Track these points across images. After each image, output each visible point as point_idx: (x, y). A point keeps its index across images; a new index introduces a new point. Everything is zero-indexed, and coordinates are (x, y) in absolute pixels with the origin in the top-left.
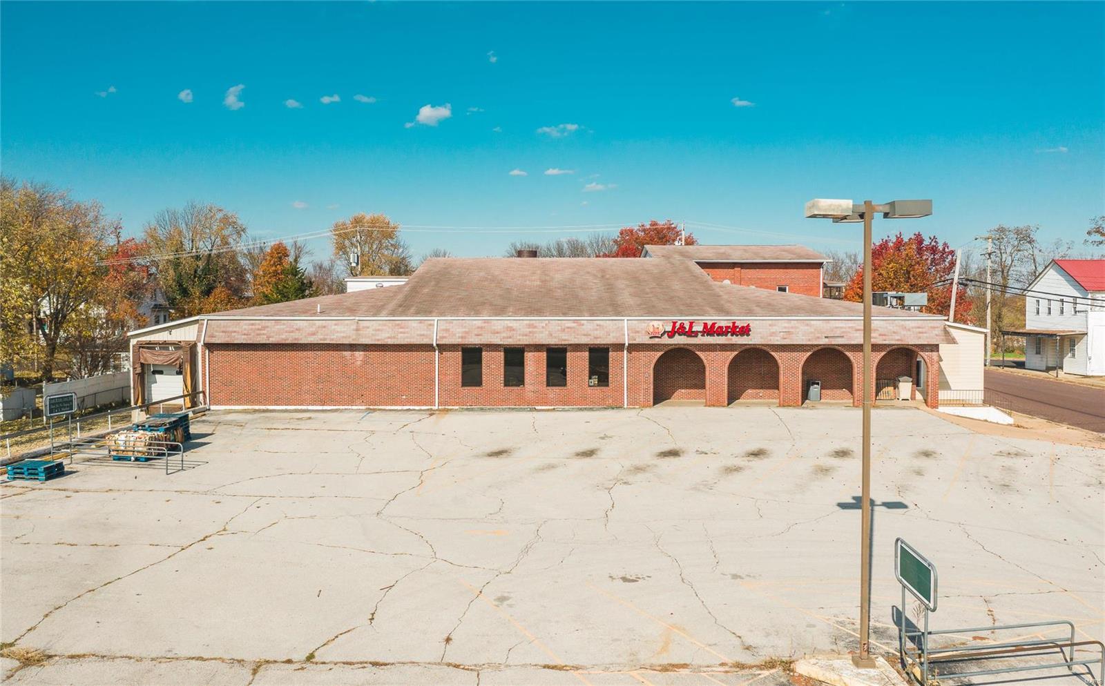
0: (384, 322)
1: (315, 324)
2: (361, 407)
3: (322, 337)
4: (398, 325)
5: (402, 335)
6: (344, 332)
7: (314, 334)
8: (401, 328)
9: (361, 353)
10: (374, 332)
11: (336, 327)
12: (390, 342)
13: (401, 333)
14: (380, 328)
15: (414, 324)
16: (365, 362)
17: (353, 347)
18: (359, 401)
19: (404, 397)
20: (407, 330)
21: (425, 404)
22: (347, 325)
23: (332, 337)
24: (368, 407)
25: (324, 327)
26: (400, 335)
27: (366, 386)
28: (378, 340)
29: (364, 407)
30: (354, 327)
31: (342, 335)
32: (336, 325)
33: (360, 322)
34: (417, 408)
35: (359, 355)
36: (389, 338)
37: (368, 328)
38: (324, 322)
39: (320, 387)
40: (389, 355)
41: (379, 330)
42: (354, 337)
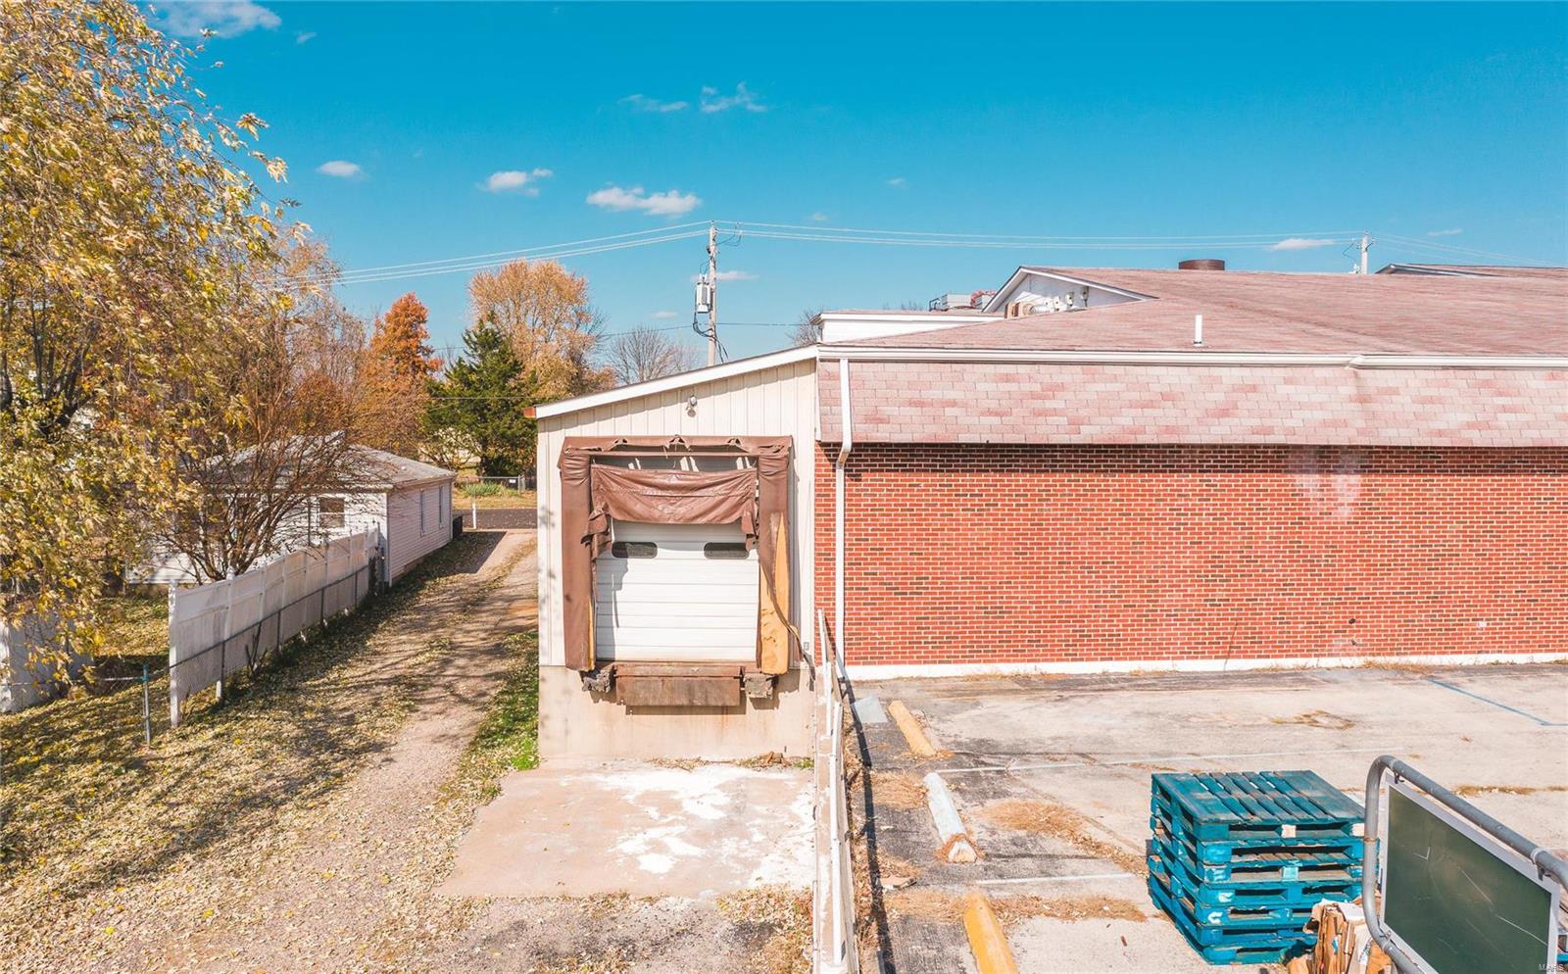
0: (1440, 374)
1: (1218, 380)
2: (1347, 662)
3: (1256, 422)
4: (1487, 384)
5: (1511, 417)
6: (1321, 406)
7: (1224, 413)
8: (1500, 394)
9: (1356, 479)
10: (1418, 408)
11: (1290, 389)
12: (1478, 439)
13: (1505, 409)
14: (1432, 392)
15: (1536, 382)
16: (1364, 508)
17: (1327, 458)
18: (1339, 642)
19: (1483, 624)
20: (1517, 401)
21: (1545, 647)
22: (1326, 382)
23: (1289, 423)
24: (1370, 659)
25: (1254, 388)
26: (1504, 418)
27: (1366, 588)
28: (1440, 433)
29: (1358, 661)
30: (1348, 389)
31: (1319, 415)
32: (1287, 381)
33: (1362, 373)
34: (1521, 659)
35: (1347, 486)
36: (1470, 426)
37: (1395, 391)
38: (1246, 371)
39: (1220, 594)
40: (1440, 487)
41: (1431, 400)
42: (1360, 423)
